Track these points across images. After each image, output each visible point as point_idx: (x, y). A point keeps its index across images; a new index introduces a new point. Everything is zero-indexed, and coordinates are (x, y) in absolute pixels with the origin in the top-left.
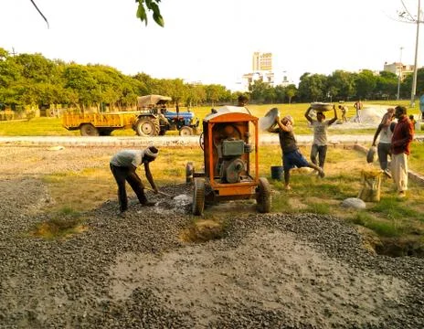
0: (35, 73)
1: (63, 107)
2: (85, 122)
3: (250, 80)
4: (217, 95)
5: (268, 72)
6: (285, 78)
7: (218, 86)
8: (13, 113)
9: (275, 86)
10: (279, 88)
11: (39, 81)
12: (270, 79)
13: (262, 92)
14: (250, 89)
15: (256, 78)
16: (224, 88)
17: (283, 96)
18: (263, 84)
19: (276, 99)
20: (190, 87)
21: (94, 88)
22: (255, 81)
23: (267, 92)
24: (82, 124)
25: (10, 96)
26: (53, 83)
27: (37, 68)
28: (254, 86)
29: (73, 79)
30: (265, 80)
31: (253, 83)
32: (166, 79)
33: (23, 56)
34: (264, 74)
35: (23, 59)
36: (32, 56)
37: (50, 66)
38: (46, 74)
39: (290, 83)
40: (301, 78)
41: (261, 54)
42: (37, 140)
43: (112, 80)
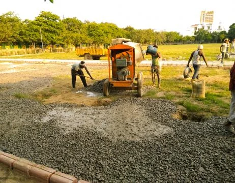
0: (73, 28)
1: (87, 46)
2: (86, 52)
3: (196, 28)
4: (173, 38)
5: (208, 23)
6: (220, 27)
7: (175, 33)
8: (62, 48)
9: (212, 32)
10: (215, 33)
11: (74, 32)
12: (209, 27)
13: (203, 36)
14: (195, 34)
15: (200, 27)
16: (179, 34)
17: (216, 38)
18: (204, 31)
19: (212, 40)
20: (157, 33)
21: (102, 35)
22: (199, 29)
23: (206, 36)
24: (85, 54)
25: (59, 40)
26: (81, 33)
27: (74, 25)
28: (198, 32)
29: (92, 31)
30: (206, 28)
31: (197, 31)
32: (142, 29)
33: (68, 19)
34: (206, 24)
35: (67, 21)
36: (72, 19)
37: (81, 24)
38: (78, 29)
39: (223, 30)
40: (230, 27)
41: (206, 12)
42: (64, 61)
43: (111, 31)
